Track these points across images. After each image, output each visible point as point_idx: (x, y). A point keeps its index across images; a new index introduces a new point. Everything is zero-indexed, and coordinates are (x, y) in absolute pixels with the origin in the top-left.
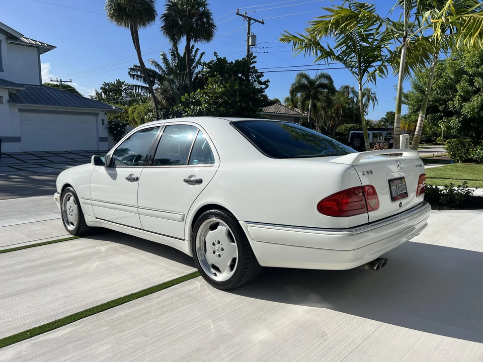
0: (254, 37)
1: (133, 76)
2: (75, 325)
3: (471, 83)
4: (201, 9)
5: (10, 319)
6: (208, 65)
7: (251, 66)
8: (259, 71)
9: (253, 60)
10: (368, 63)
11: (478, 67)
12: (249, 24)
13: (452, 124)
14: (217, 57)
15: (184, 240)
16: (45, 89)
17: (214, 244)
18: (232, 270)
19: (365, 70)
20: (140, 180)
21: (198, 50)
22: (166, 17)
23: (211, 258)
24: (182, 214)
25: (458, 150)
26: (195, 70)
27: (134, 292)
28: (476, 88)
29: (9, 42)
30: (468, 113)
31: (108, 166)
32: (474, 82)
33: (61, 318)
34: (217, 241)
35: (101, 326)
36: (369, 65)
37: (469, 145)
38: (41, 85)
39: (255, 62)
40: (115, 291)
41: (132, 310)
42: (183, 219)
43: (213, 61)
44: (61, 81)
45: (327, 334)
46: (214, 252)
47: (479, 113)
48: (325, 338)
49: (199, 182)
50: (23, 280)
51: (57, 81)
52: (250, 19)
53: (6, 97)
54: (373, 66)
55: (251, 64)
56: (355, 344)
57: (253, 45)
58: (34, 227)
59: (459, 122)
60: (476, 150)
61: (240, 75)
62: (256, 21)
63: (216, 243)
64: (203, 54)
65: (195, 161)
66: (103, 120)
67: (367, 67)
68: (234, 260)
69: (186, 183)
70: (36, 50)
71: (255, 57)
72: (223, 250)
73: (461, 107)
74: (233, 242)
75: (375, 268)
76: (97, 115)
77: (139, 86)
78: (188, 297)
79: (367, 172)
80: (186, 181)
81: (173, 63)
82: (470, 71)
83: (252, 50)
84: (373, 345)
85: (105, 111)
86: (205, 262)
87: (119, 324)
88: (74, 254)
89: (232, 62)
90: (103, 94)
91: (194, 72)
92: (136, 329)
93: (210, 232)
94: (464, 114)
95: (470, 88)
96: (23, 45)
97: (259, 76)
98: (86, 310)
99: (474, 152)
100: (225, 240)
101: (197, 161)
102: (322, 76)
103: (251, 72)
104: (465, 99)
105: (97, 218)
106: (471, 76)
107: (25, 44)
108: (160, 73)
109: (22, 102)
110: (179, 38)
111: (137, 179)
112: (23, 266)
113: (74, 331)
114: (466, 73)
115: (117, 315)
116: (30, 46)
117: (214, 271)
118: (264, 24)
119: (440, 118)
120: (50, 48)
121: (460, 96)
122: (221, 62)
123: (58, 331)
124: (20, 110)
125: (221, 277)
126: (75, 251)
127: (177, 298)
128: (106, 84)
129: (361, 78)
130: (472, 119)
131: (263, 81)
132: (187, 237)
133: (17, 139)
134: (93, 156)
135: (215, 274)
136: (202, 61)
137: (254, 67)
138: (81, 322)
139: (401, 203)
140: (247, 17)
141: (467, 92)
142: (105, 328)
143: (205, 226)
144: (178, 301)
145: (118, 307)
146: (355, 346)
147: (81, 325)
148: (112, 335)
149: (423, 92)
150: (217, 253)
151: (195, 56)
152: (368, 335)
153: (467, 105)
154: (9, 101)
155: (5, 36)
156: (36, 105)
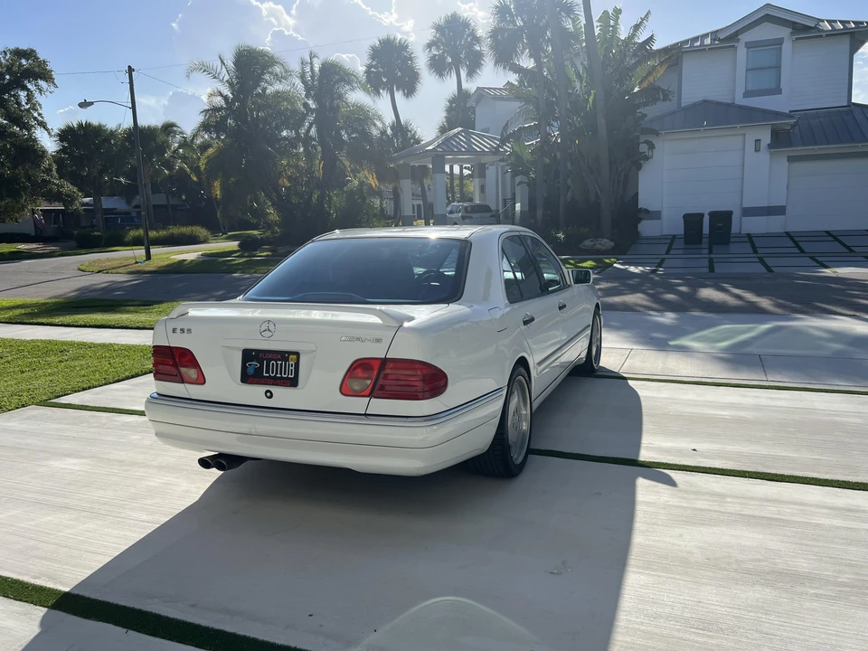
16: (857, 111)
29: (794, 37)
38: (850, 105)
53: (766, 138)
70: (847, 38)
79: (182, 330)
96: (821, 36)
107: (824, 34)
109: (790, 145)
116: (834, 34)
124: (791, 159)
133: (779, 211)
139: (268, 392)
154: (770, 146)
155: (791, 30)
156: (816, 147)
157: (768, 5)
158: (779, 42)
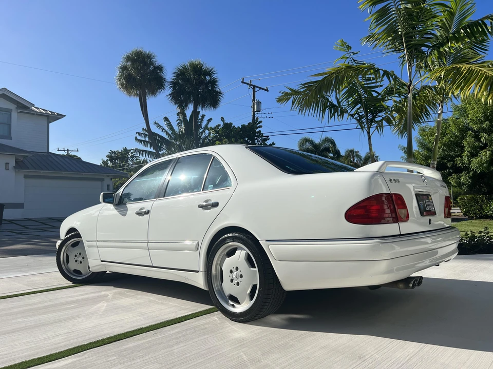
0: (259, 103)
1: (140, 141)
2: (80, 356)
3: (477, 138)
4: (208, 78)
5: (6, 353)
6: (215, 129)
7: (257, 130)
8: (264, 135)
9: (259, 125)
10: (375, 113)
11: (482, 123)
12: (254, 92)
13: (462, 180)
14: (224, 121)
15: (197, 272)
16: (52, 156)
17: (231, 272)
18: (251, 298)
19: (372, 120)
20: (151, 213)
21: (203, 116)
22: (174, 84)
23: (228, 288)
24: (196, 242)
25: (471, 206)
26: (202, 135)
27: (144, 326)
28: (483, 143)
29: (19, 111)
30: (477, 168)
31: (116, 205)
32: (481, 138)
33: (63, 350)
34: (235, 268)
35: (108, 356)
36: (376, 115)
37: (483, 201)
38: (48, 152)
39: (261, 127)
40: (122, 327)
41: (142, 342)
42: (198, 247)
43: (219, 125)
44: (68, 151)
45: (364, 356)
46: (232, 281)
47: (488, 168)
48: (364, 359)
49: (216, 205)
50: (21, 320)
51: (64, 151)
52: (255, 87)
53: (12, 163)
54: (379, 116)
55: (257, 128)
56: (398, 364)
57: (259, 111)
58: (33, 278)
59: (470, 179)
60: (490, 206)
61: (246, 139)
62: (261, 88)
63: (234, 270)
64: (210, 120)
65: (210, 186)
66: (108, 186)
67: (374, 117)
68: (254, 287)
69: (201, 209)
70: (46, 118)
71: (261, 122)
72: (241, 276)
73: (470, 162)
74: (254, 267)
75: (411, 285)
76: (102, 180)
77: (146, 151)
78: (204, 329)
79: (394, 180)
80: (201, 207)
81: (179, 128)
82: (475, 127)
83: (258, 115)
84: (420, 363)
85: (111, 176)
86: (221, 292)
87: (129, 354)
88: (77, 298)
89: (238, 127)
90: (109, 162)
91: (200, 137)
92: (147, 357)
93: (227, 259)
94: (473, 170)
95: (477, 144)
96: (33, 114)
97: (266, 140)
98: (91, 343)
99: (487, 208)
100: (244, 265)
101: (212, 186)
102: (327, 140)
103: (257, 136)
104: (473, 155)
105: (102, 261)
106: (475, 132)
107: (35, 113)
108: (166, 137)
109: (28, 168)
110: (186, 106)
111: (148, 212)
112: (21, 309)
113: (78, 361)
114: (472, 129)
115: (125, 347)
116: (40, 114)
117: (231, 303)
118: (268, 91)
119: (450, 174)
120: (60, 116)
121: (468, 151)
122: (228, 126)
123: (59, 361)
124: (26, 177)
125: (239, 309)
126: (77, 296)
127: (193, 330)
128: (112, 152)
129: (369, 128)
130: (482, 175)
131: (268, 144)
132: (202, 268)
133: (20, 206)
134: (102, 193)
135: (233, 306)
136: (209, 126)
137: (260, 131)
138: (84, 354)
139: (430, 220)
140: (252, 85)
141: (475, 148)
142: (113, 358)
143: (221, 253)
144: (193, 333)
145: (127, 339)
146: (399, 365)
147: (86, 356)
148: (121, 364)
149: (429, 149)
150: (235, 282)
151: (201, 122)
152: (411, 355)
153: (475, 161)
154: (15, 167)
155: (16, 106)
156: (42, 171)
157: (5, 88)
158: (10, 111)
